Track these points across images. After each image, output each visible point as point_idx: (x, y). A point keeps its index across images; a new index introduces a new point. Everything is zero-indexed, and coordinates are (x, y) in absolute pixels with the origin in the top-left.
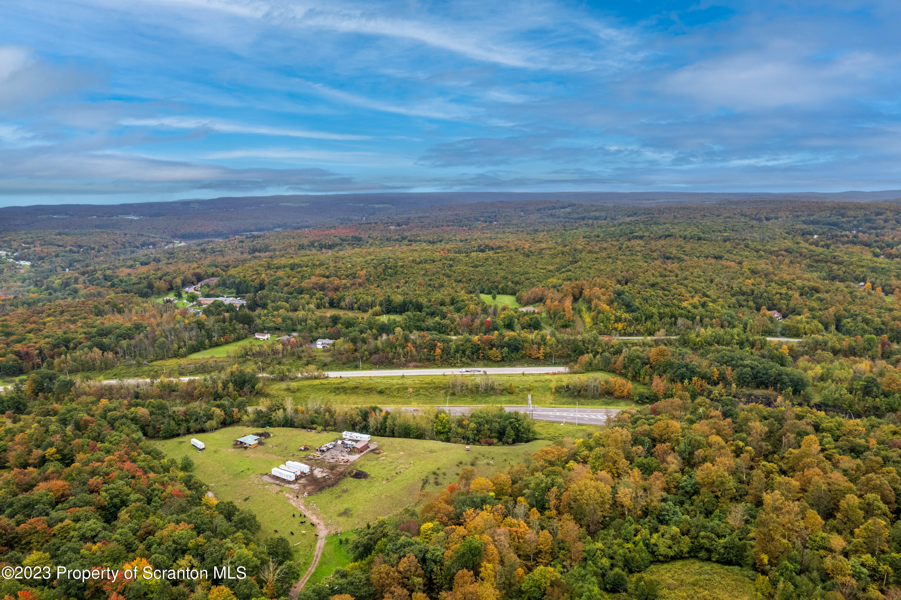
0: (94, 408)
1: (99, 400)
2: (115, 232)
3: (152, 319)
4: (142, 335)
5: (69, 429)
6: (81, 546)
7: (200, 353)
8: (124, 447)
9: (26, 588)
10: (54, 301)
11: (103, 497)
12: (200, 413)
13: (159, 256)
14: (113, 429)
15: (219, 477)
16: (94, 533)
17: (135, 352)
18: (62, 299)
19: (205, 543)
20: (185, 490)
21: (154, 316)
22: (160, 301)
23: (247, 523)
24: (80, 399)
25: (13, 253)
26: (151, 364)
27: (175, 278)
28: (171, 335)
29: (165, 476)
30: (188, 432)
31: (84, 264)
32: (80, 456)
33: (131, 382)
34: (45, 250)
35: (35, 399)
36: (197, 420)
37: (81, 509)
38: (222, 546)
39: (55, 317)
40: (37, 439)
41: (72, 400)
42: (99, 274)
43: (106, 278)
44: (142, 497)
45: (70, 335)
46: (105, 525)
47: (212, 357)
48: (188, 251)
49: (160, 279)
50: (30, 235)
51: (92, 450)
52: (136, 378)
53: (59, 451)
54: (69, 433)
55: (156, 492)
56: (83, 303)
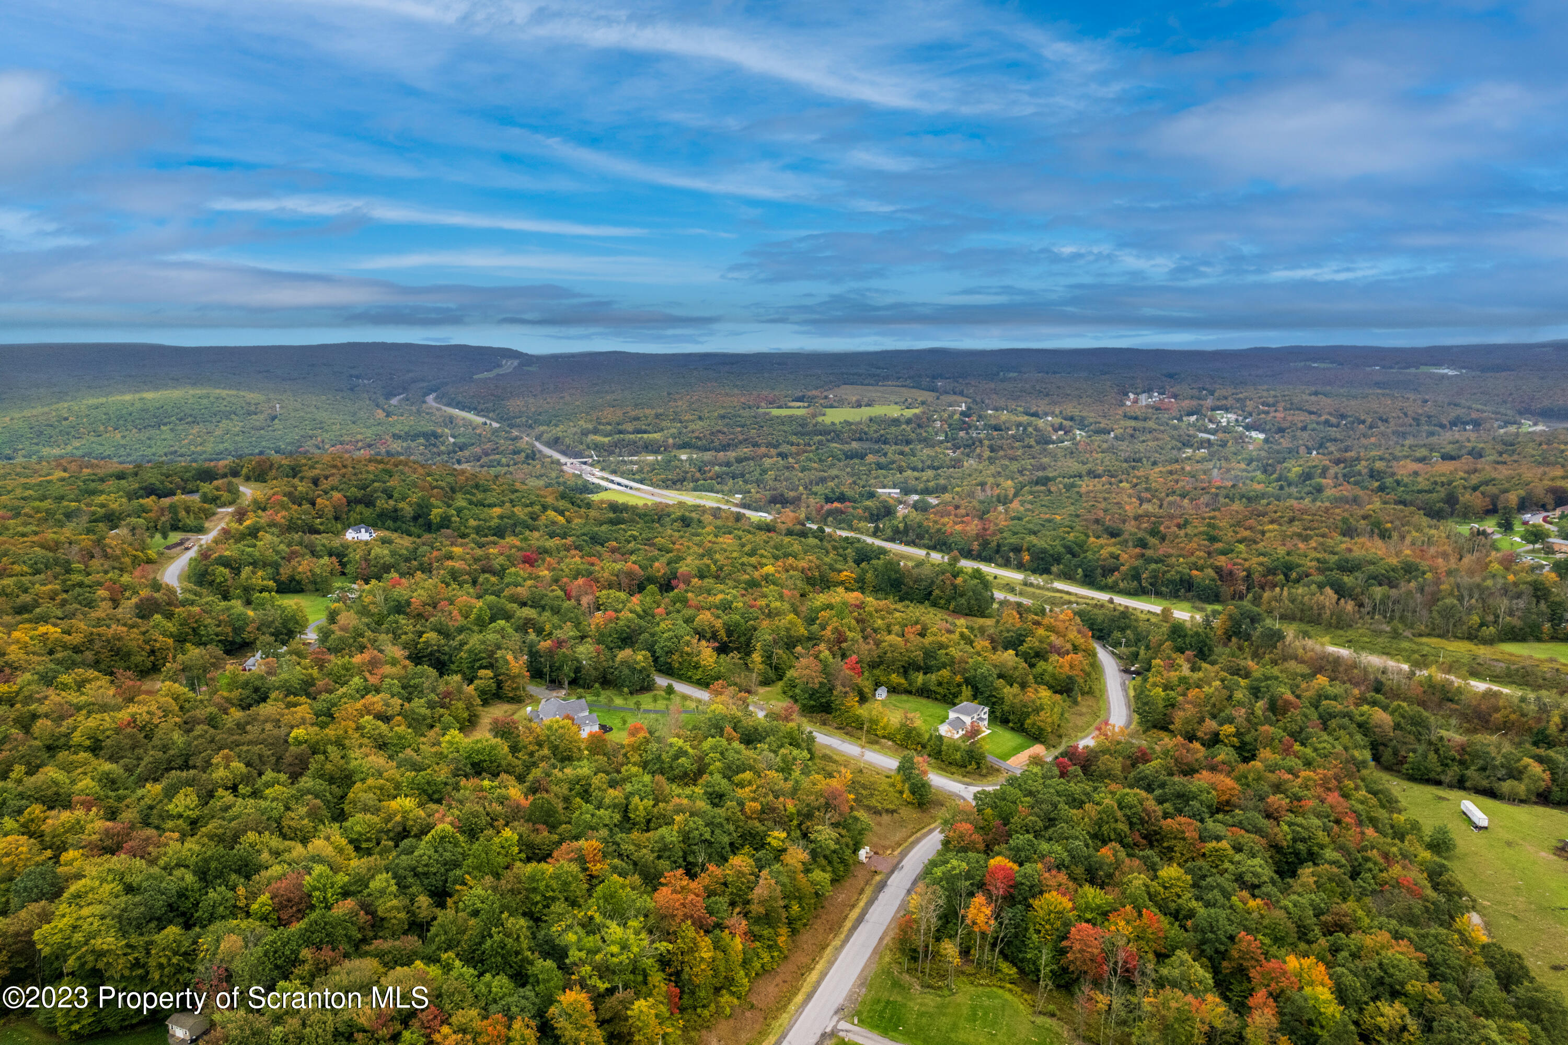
0: (1304, 685)
1: (1314, 675)
2: (1408, 395)
3: (1440, 560)
4: (1413, 584)
5: (1260, 705)
6: (1234, 890)
7: (1525, 645)
8: (1336, 766)
9: (1153, 909)
10: (1285, 500)
11: (1283, 832)
12: (1494, 759)
13: (1481, 445)
14: (1325, 729)
15: (1504, 894)
16: (1256, 882)
17: (1393, 611)
18: (1297, 499)
19: (1441, 1003)
20: (1425, 886)
21: (1445, 555)
22: (1465, 529)
23: (1545, 1016)
24: (1286, 665)
25: (1246, 418)
26: (1416, 639)
27: (1506, 491)
28: (1471, 597)
29: (1395, 845)
30: (1461, 784)
31: (1342, 446)
32: (1265, 754)
33: (1374, 661)
34: (1289, 418)
35: (1225, 645)
36: (1483, 769)
37: (1247, 835)
38: (1474, 1027)
39: (1280, 525)
40: (1214, 705)
41: (1274, 662)
42: (1362, 467)
43: (1373, 474)
44: (1344, 861)
45: (1294, 559)
46: (1276, 877)
47: (1552, 660)
48: (1549, 443)
49: (1475, 489)
50: (1272, 393)
51: (1285, 750)
52: (1384, 657)
53: (1238, 734)
54: (1259, 712)
55: (1370, 865)
56: (1327, 510)
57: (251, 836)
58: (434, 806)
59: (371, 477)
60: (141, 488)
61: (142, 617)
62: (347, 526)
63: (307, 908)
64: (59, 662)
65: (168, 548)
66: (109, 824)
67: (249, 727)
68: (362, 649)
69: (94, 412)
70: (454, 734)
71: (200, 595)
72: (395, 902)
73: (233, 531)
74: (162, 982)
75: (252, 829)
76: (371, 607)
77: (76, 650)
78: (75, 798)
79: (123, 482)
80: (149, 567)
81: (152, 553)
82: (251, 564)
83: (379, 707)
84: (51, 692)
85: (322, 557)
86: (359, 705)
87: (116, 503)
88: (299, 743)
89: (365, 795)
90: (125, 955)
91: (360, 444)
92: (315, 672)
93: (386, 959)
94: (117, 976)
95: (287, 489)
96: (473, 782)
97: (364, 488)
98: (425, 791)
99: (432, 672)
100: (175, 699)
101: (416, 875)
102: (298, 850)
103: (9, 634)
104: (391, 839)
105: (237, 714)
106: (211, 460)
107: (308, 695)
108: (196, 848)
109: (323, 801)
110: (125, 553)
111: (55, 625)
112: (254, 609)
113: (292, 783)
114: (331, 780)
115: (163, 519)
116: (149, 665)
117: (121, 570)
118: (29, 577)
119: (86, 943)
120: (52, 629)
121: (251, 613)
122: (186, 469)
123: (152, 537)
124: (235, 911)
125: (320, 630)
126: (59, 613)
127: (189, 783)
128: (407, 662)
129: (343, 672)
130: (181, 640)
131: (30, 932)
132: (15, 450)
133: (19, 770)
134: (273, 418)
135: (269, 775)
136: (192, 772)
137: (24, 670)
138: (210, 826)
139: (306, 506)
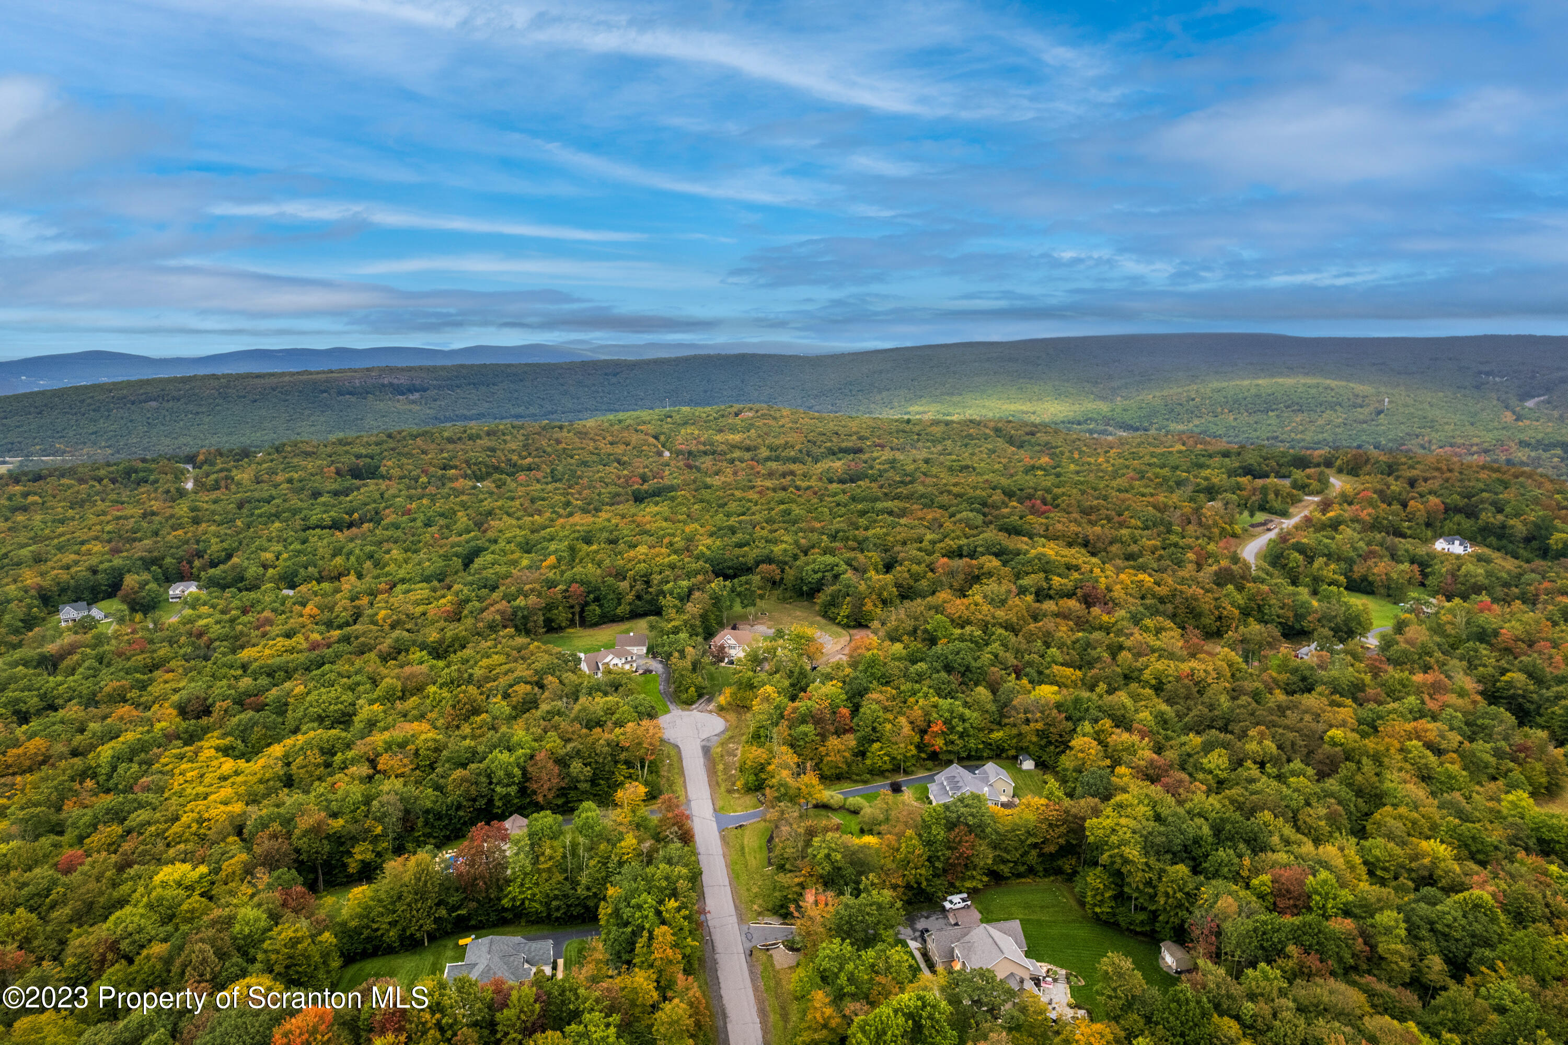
57: (1267, 815)
58: (1475, 867)
59: (1481, 485)
60: (1240, 467)
61: (1218, 585)
62: (1438, 536)
63: (1304, 907)
64: (1147, 608)
65: (1253, 526)
66: (1155, 756)
67: (1288, 712)
68: (1426, 669)
69: (1216, 396)
70: (1522, 797)
71: (1271, 576)
72: (1400, 947)
73: (1315, 520)
74: (1165, 909)
75: (1269, 809)
76: (1448, 628)
77: (1162, 600)
78: (1135, 725)
79: (1227, 460)
80: (1233, 541)
81: (1238, 529)
82: (1325, 555)
83: (1432, 736)
84: (1136, 630)
85: (1402, 562)
86: (1409, 726)
87: (1217, 477)
88: (1335, 744)
89: (1393, 821)
90: (1143, 871)
91: (1475, 449)
92: (1368, 678)
93: (1376, 1001)
94: (1134, 886)
95: (1379, 487)
96: (1534, 860)
97: (1469, 497)
98: (1467, 846)
99: (1509, 718)
100: (1230, 666)
101: (1432, 930)
102: (1308, 847)
103: (1117, 575)
104: (1412, 880)
105: (1280, 696)
106: (1307, 449)
107: (1355, 700)
108: (1218, 806)
109: (1346, 810)
110: (1216, 524)
111: (1150, 575)
112: (1319, 601)
113: (1318, 781)
114: (1359, 793)
115: (1254, 498)
116: (1214, 629)
117: (1210, 538)
118: (1140, 531)
119: (1118, 847)
120: (1148, 578)
121: (1315, 603)
122: (1284, 455)
123: (1241, 514)
124: (1236, 877)
125: (1383, 637)
126: (1155, 566)
127: (1225, 745)
128: (1479, 698)
129: (1399, 687)
130: (1246, 613)
131: (1084, 819)
132: (1151, 424)
133: (1102, 687)
134: (1379, 413)
135: (1297, 764)
136: (1229, 736)
137: (1122, 607)
138: (1233, 791)
139: (1396, 507)
